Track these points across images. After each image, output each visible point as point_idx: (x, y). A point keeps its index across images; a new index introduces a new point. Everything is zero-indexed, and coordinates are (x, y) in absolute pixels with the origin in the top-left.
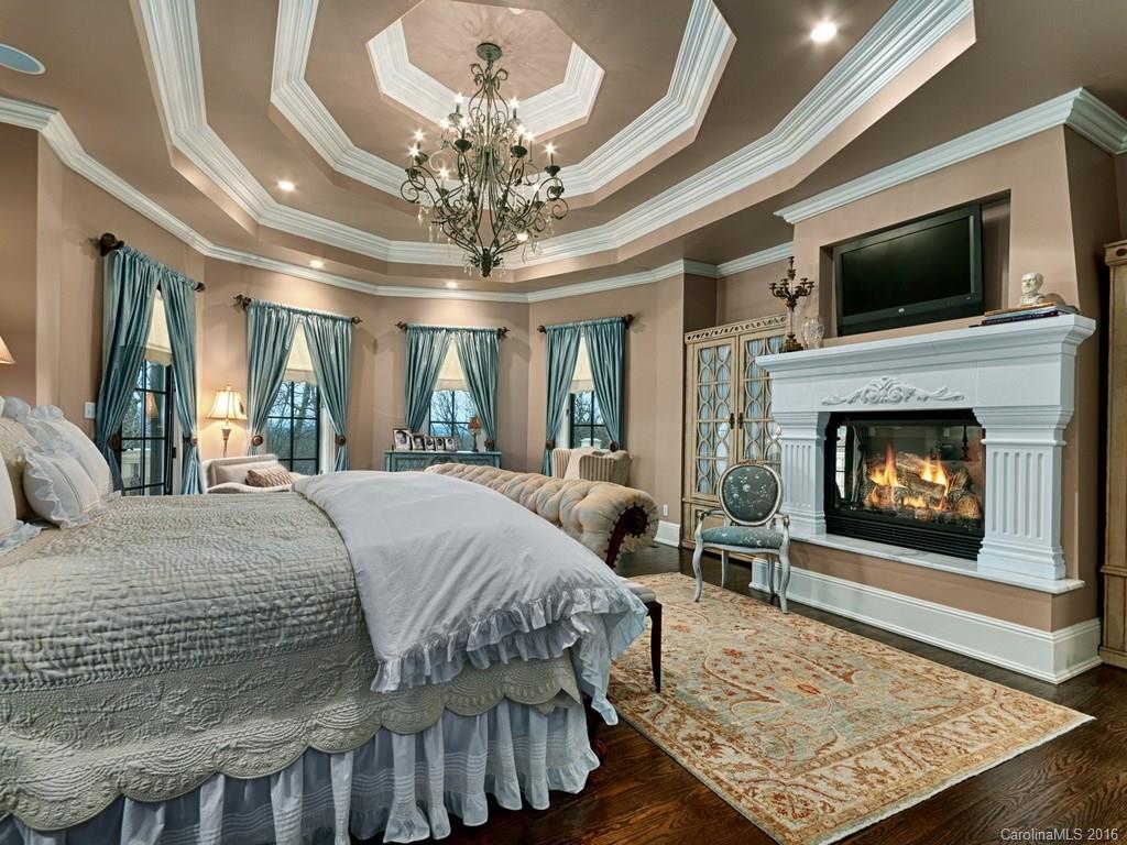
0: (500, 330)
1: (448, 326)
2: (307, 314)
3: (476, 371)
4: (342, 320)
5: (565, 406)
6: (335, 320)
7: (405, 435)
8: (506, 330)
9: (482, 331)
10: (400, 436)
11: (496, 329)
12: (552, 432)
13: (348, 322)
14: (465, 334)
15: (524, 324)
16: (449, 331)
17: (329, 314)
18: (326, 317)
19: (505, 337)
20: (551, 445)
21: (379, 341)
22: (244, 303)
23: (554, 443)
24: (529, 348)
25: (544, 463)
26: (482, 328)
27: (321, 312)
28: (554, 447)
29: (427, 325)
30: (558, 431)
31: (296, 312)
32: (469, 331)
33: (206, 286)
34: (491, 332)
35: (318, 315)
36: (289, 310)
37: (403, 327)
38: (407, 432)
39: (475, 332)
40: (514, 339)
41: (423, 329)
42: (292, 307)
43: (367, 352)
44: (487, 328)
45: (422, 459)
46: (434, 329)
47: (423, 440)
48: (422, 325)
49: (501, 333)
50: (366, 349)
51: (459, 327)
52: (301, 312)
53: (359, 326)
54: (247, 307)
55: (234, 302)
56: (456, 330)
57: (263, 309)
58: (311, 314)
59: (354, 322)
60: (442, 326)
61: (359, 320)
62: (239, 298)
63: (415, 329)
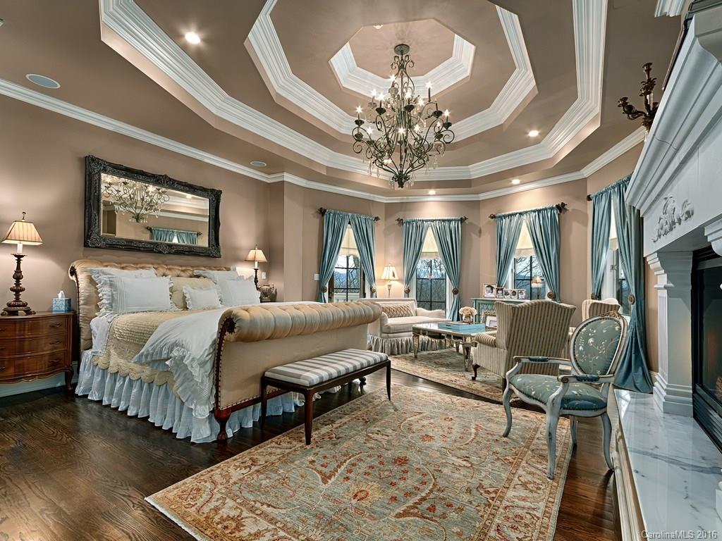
0: (558, 206)
1: (520, 211)
2: (433, 221)
4: (455, 220)
6: (450, 221)
7: (492, 288)
8: (564, 205)
9: (546, 209)
10: (489, 289)
11: (555, 206)
12: (595, 286)
13: (458, 220)
14: (533, 214)
16: (521, 214)
17: (446, 218)
18: (444, 221)
21: (482, 229)
22: (400, 221)
24: (587, 215)
26: (544, 207)
27: (441, 218)
29: (507, 213)
30: (601, 284)
31: (427, 221)
32: (534, 211)
33: (380, 217)
34: (552, 209)
35: (439, 220)
36: (423, 221)
37: (493, 217)
38: (494, 286)
39: (539, 211)
40: (573, 210)
41: (505, 216)
42: (424, 219)
43: (474, 237)
44: (549, 206)
46: (511, 215)
47: (503, 292)
48: (503, 214)
49: (561, 208)
50: (473, 235)
51: (527, 210)
52: (429, 220)
53: (467, 222)
54: (403, 224)
55: (397, 222)
56: (526, 212)
57: (409, 223)
58: (435, 220)
59: (462, 220)
60: (516, 212)
61: (466, 219)
62: (398, 220)
63: (500, 217)
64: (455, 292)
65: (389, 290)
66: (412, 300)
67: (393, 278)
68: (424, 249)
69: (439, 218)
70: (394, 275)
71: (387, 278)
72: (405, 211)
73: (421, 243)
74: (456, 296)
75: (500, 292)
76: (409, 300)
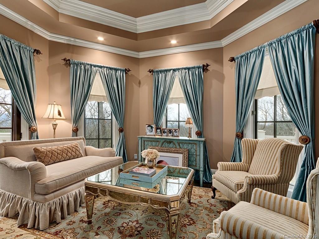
0: (204, 66)
1: (174, 68)
2: (101, 67)
3: (190, 91)
4: (121, 70)
5: (251, 108)
6: (116, 70)
7: (152, 127)
8: (208, 65)
9: (193, 68)
10: (149, 128)
11: (201, 65)
12: (240, 127)
13: (123, 71)
14: (184, 71)
15: (220, 61)
16: (174, 70)
17: (113, 67)
18: (111, 69)
19: (207, 70)
20: (240, 136)
21: (141, 81)
22: (68, 62)
23: (242, 133)
24: (223, 74)
25: (236, 146)
26: (193, 66)
27: (109, 66)
28: (242, 137)
29: (163, 69)
30: (245, 126)
31: (95, 66)
32: (185, 69)
34: (199, 68)
35: (107, 67)
36: (91, 65)
37: (152, 72)
38: (153, 126)
39: (189, 69)
40: (213, 70)
41: (161, 71)
42: (93, 64)
43: (135, 86)
44: (196, 65)
45: (158, 141)
46: (166, 71)
47: (161, 131)
48: (160, 69)
49: (205, 68)
50: (134, 85)
51: (180, 67)
52: (98, 66)
53: (129, 73)
54: (70, 65)
55: (64, 62)
56: (178, 69)
57: (77, 65)
58: (103, 67)
59: (126, 71)
60: (170, 68)
61: (129, 70)
62: (64, 60)
63: (157, 72)
64: (121, 131)
65: (55, 129)
66: (80, 139)
67: (59, 117)
68: (93, 92)
69: (107, 66)
70: (60, 114)
71: (51, 117)
72: (73, 53)
73: (89, 86)
74: (121, 134)
75: (159, 130)
76: (78, 139)
